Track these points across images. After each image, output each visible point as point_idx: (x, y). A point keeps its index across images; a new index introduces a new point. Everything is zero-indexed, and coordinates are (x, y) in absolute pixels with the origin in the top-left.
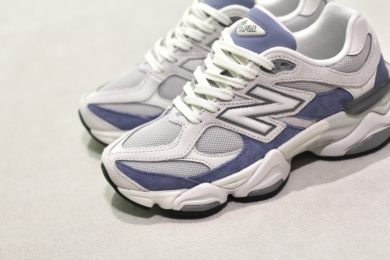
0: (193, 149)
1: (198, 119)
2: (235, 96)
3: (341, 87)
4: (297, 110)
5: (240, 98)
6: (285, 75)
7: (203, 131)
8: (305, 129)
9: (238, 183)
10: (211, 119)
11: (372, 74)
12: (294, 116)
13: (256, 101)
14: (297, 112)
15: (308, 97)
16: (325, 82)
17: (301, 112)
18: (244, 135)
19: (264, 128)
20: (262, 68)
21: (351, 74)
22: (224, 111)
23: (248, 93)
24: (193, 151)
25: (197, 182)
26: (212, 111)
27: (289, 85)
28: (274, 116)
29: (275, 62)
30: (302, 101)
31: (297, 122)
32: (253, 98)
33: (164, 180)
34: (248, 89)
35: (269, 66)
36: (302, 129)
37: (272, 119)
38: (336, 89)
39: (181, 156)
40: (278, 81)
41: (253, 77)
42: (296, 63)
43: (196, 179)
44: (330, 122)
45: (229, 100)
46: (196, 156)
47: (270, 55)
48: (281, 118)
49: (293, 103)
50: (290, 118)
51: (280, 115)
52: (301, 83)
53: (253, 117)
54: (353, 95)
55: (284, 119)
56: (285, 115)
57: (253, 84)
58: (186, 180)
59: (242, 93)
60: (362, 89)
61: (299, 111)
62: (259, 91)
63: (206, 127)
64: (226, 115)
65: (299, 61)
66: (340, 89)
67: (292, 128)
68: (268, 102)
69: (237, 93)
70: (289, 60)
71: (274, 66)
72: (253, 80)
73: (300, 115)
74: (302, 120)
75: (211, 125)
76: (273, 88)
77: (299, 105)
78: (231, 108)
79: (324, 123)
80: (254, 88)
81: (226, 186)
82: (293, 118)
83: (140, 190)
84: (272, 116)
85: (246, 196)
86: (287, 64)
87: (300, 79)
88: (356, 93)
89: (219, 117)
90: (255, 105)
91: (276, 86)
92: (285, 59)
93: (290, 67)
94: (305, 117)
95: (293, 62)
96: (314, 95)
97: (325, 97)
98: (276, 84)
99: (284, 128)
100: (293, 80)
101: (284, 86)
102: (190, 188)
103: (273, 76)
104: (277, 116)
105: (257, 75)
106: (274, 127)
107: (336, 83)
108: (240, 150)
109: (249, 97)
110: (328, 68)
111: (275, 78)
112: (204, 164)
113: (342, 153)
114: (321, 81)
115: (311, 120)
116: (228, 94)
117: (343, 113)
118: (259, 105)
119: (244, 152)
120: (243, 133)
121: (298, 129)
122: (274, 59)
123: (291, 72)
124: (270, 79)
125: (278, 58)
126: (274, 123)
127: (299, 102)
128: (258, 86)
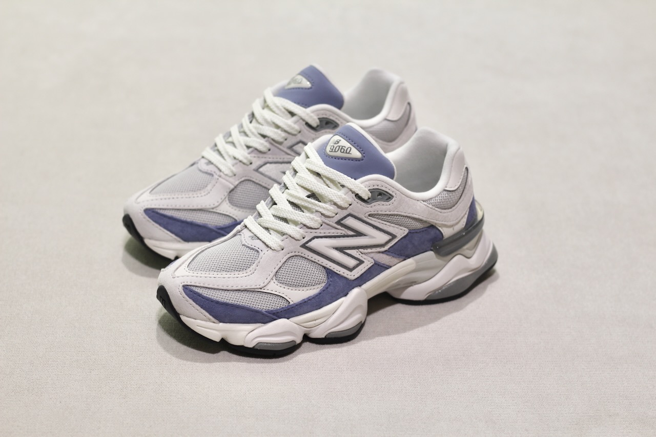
0: (272, 279)
1: (280, 246)
2: (324, 224)
3: (434, 224)
4: (388, 245)
5: (328, 227)
6: (380, 207)
7: (284, 260)
8: (391, 267)
9: (317, 321)
10: (296, 247)
11: (464, 212)
12: (383, 252)
13: (345, 232)
14: (386, 248)
15: (401, 232)
16: (421, 217)
17: (391, 248)
18: (328, 269)
19: (351, 263)
20: (357, 196)
21: (445, 211)
23: (338, 222)
24: (272, 282)
25: (275, 317)
26: (296, 238)
27: (382, 217)
28: (362, 250)
29: (372, 191)
30: (394, 237)
31: (385, 259)
32: (343, 228)
34: (339, 218)
35: (365, 194)
36: (388, 267)
37: (360, 253)
38: (428, 227)
39: (258, 287)
40: (373, 213)
41: (346, 205)
42: (393, 194)
43: (274, 314)
44: (417, 262)
45: (316, 227)
46: (274, 287)
47: (367, 183)
48: (369, 253)
49: (382, 238)
50: (379, 254)
51: (369, 250)
52: (395, 217)
53: (341, 249)
54: (444, 234)
55: (372, 255)
56: (374, 250)
57: (345, 213)
58: (263, 314)
59: (332, 222)
60: (453, 229)
61: (389, 247)
62: (350, 222)
63: (288, 256)
64: (311, 244)
65: (398, 192)
66: (432, 227)
67: (379, 265)
68: (359, 234)
69: (327, 221)
70: (387, 190)
71: (370, 194)
72: (346, 209)
73: (389, 252)
74: (390, 257)
75: (293, 254)
76: (365, 219)
77: (390, 241)
78: (317, 237)
79: (410, 263)
80: (345, 217)
81: (304, 324)
82: (381, 255)
83: (210, 320)
84: (360, 250)
85: (323, 336)
86: (384, 194)
87: (396, 213)
88: (447, 232)
89: (304, 246)
90: (344, 236)
91: (369, 217)
92: (383, 189)
93: (387, 198)
94: (394, 255)
95: (391, 193)
96: (407, 231)
97: (416, 234)
98: (369, 215)
99: (372, 264)
100: (388, 213)
101: (377, 218)
102: (265, 323)
103: (368, 206)
104: (366, 251)
105: (350, 203)
106: (361, 262)
107: (431, 220)
108: (323, 285)
109: (339, 227)
110: (425, 203)
111: (370, 209)
112: (283, 298)
113: (422, 297)
115: (398, 258)
116: (316, 221)
117: (432, 253)
118: (348, 236)
119: (327, 288)
120: (328, 266)
121: (384, 267)
122: (372, 188)
123: (387, 203)
124: (364, 210)
125: (376, 187)
126: (361, 258)
127: (390, 237)
128: (350, 215)
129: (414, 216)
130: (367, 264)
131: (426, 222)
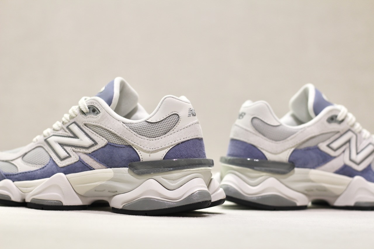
0: (20, 157)
3: (132, 145)
4: (91, 149)
5: (63, 130)
6: (92, 119)
8: (94, 169)
9: (28, 189)
10: (42, 140)
12: (87, 154)
13: (69, 134)
14: (90, 151)
15: (102, 142)
16: (116, 133)
17: (94, 153)
18: (51, 157)
19: (63, 154)
21: (142, 137)
22: (50, 137)
23: (68, 127)
25: (6, 177)
27: (92, 127)
28: (73, 148)
29: (89, 107)
30: (96, 143)
31: (88, 160)
32: (69, 132)
34: (69, 124)
35: (85, 109)
36: (91, 169)
37: (72, 151)
38: (126, 146)
39: (11, 159)
40: (87, 122)
41: (74, 116)
42: (101, 111)
43: (6, 175)
44: (115, 172)
45: (57, 130)
48: (78, 152)
49: (88, 142)
50: (85, 155)
51: (78, 150)
52: (99, 128)
53: (62, 145)
54: (141, 157)
55: (80, 154)
56: (82, 150)
57: (73, 120)
59: (65, 127)
60: (150, 155)
61: (92, 151)
62: (74, 128)
63: (36, 146)
65: (103, 110)
66: (130, 146)
67: (83, 163)
68: (75, 136)
69: (63, 126)
71: (88, 110)
73: (92, 155)
74: (92, 160)
75: (39, 145)
76: (82, 127)
77: (92, 146)
78: (54, 135)
79: (110, 172)
80: (72, 124)
85: (29, 202)
86: (96, 110)
87: (99, 125)
88: (144, 157)
89: (46, 140)
90: (67, 137)
92: (96, 106)
93: (96, 113)
94: (95, 159)
95: (99, 109)
96: (106, 142)
97: (115, 148)
98: (85, 125)
99: (77, 160)
100: (94, 124)
101: (89, 128)
103: (85, 117)
104: (76, 150)
105: (76, 115)
106: (70, 156)
107: (126, 139)
108: (43, 166)
109: (67, 130)
110: (124, 125)
111: (85, 119)
112: (17, 168)
113: (121, 207)
114: (113, 131)
115: (100, 163)
118: (69, 137)
121: (88, 167)
122: (90, 104)
123: (95, 116)
124: (82, 120)
125: (92, 104)
127: (93, 143)
128: (75, 123)
129: (111, 130)
130: (74, 159)
131: (122, 140)
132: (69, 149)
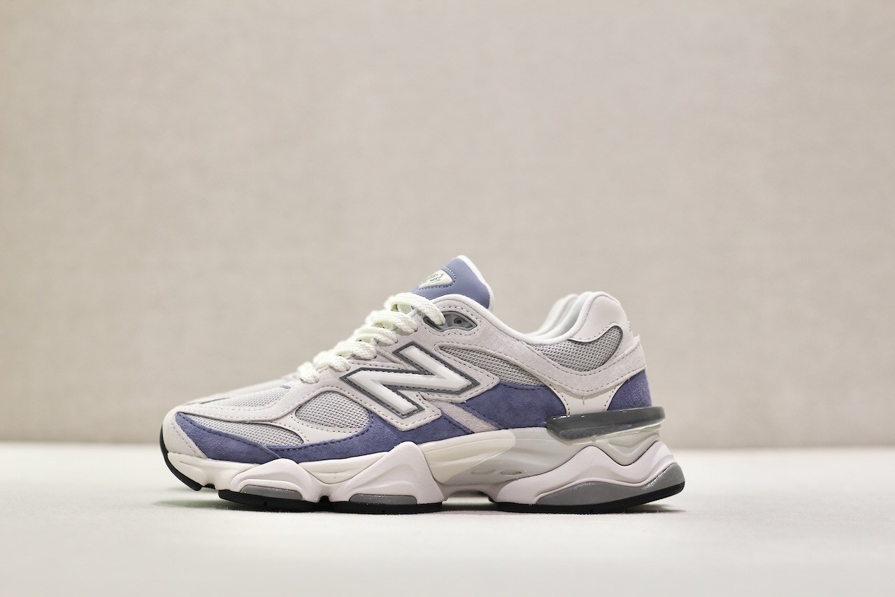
0: (292, 411)
1: (314, 377)
2: (378, 356)
3: (548, 385)
4: (465, 395)
5: (384, 359)
6: (457, 336)
7: (315, 394)
8: (472, 432)
9: (339, 475)
10: (332, 380)
11: (612, 385)
12: (457, 404)
13: (404, 366)
14: (463, 398)
15: (487, 381)
16: (518, 362)
17: (471, 402)
18: (371, 412)
19: (405, 406)
20: (428, 320)
21: (567, 369)
22: (354, 372)
23: (396, 353)
24: (290, 416)
25: (277, 455)
26: (336, 368)
27: (460, 353)
28: (424, 394)
29: (446, 314)
30: (475, 383)
31: (462, 416)
32: (402, 362)
33: (233, 445)
34: (398, 347)
35: (438, 318)
36: (468, 432)
37: (422, 398)
38: (538, 386)
39: (268, 419)
40: (445, 344)
41: (411, 330)
42: (477, 321)
43: (277, 451)
44: (518, 437)
45: (366, 357)
46: (291, 422)
47: (441, 303)
48: (436, 400)
49: (458, 382)
50: (452, 405)
51: (436, 396)
52: (478, 355)
53: (394, 388)
54: (567, 407)
55: (441, 404)
56: (444, 397)
57: (407, 340)
58: (262, 449)
59: (388, 352)
60: (585, 403)
61: (467, 398)
62: (413, 353)
63: (322, 390)
64: (354, 377)
65: (483, 320)
66: (545, 388)
67: (450, 422)
68: (423, 371)
69: (382, 351)
70: (469, 315)
71: (444, 319)
72: (408, 334)
73: (468, 406)
74: (470, 415)
75: (329, 388)
76: (434, 352)
77: (468, 388)
78: (365, 369)
79: (508, 437)
80: (406, 346)
81: (320, 475)
82: (455, 408)
83: (196, 454)
84: (422, 393)
85: (347, 500)
86: (464, 320)
87: (478, 348)
89: (344, 379)
90: (401, 371)
91: (441, 351)
92: (464, 312)
93: (467, 325)
94: (476, 413)
95: (473, 318)
96: (496, 381)
97: (517, 391)
98: (441, 348)
99: (438, 416)
100: (467, 346)
101: (456, 355)
102: (261, 463)
103: (439, 333)
104: (430, 396)
105: (416, 328)
106: (420, 409)
108: (359, 430)
109: (397, 359)
111: (441, 338)
112: (297, 435)
113: (533, 500)
114: (512, 359)
116: (368, 349)
117: (544, 430)
118: (406, 372)
119: (363, 434)
120: (372, 408)
121: (460, 428)
122: (447, 309)
123: (467, 332)
124: (432, 338)
125: (453, 309)
126: (421, 405)
127: (469, 383)
128: (413, 344)
129: (508, 357)
130: (429, 415)
131: (531, 375)
132: (412, 395)
